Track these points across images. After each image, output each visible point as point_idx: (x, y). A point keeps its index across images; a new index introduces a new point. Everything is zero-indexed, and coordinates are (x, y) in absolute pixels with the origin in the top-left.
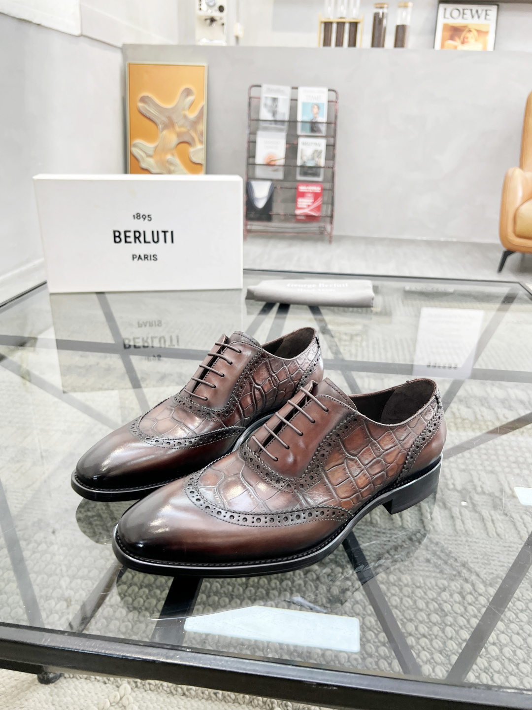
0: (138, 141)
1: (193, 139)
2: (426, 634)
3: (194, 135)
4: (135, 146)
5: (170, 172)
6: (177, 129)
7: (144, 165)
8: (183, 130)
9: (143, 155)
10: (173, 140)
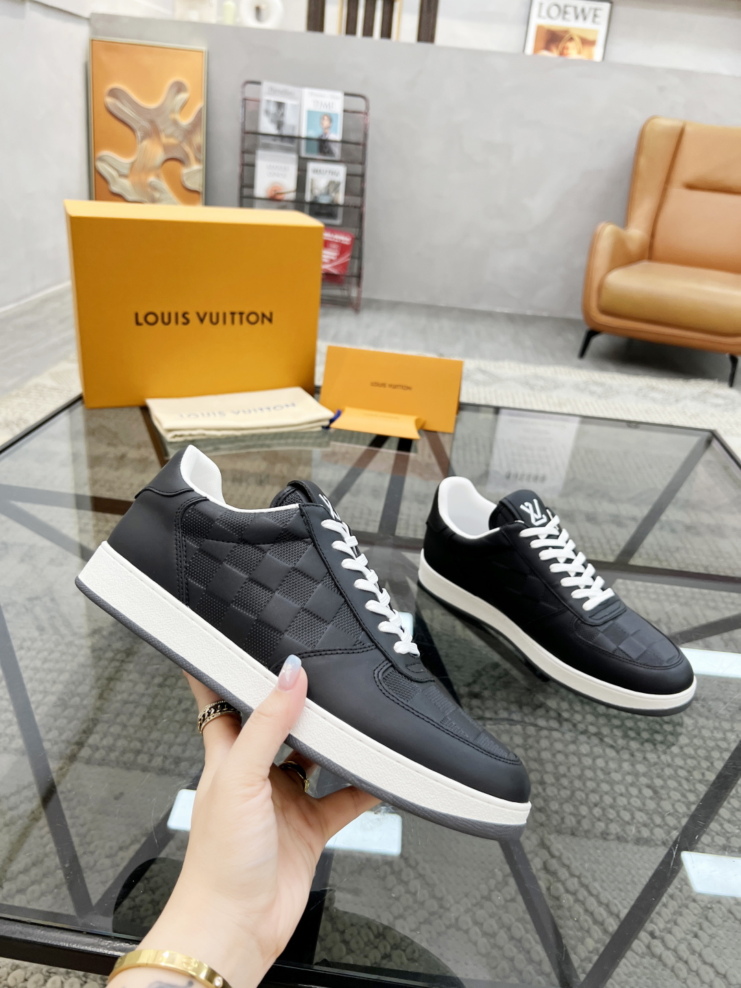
0: (105, 153)
1: (187, 156)
3: (187, 149)
4: (101, 159)
5: (153, 201)
6: (164, 140)
7: (115, 189)
8: (172, 141)
9: (114, 173)
10: (159, 155)
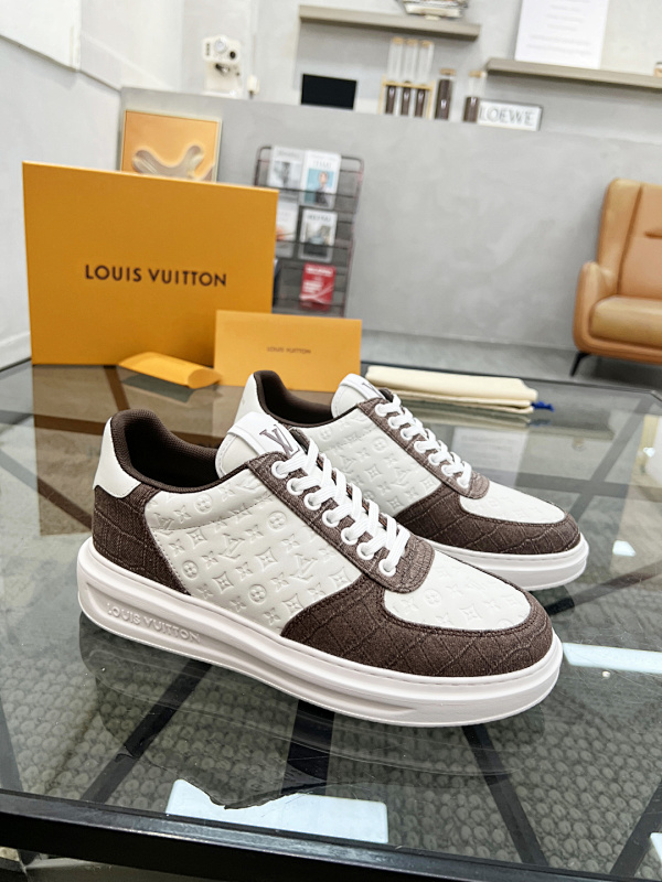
2: (555, 785)
